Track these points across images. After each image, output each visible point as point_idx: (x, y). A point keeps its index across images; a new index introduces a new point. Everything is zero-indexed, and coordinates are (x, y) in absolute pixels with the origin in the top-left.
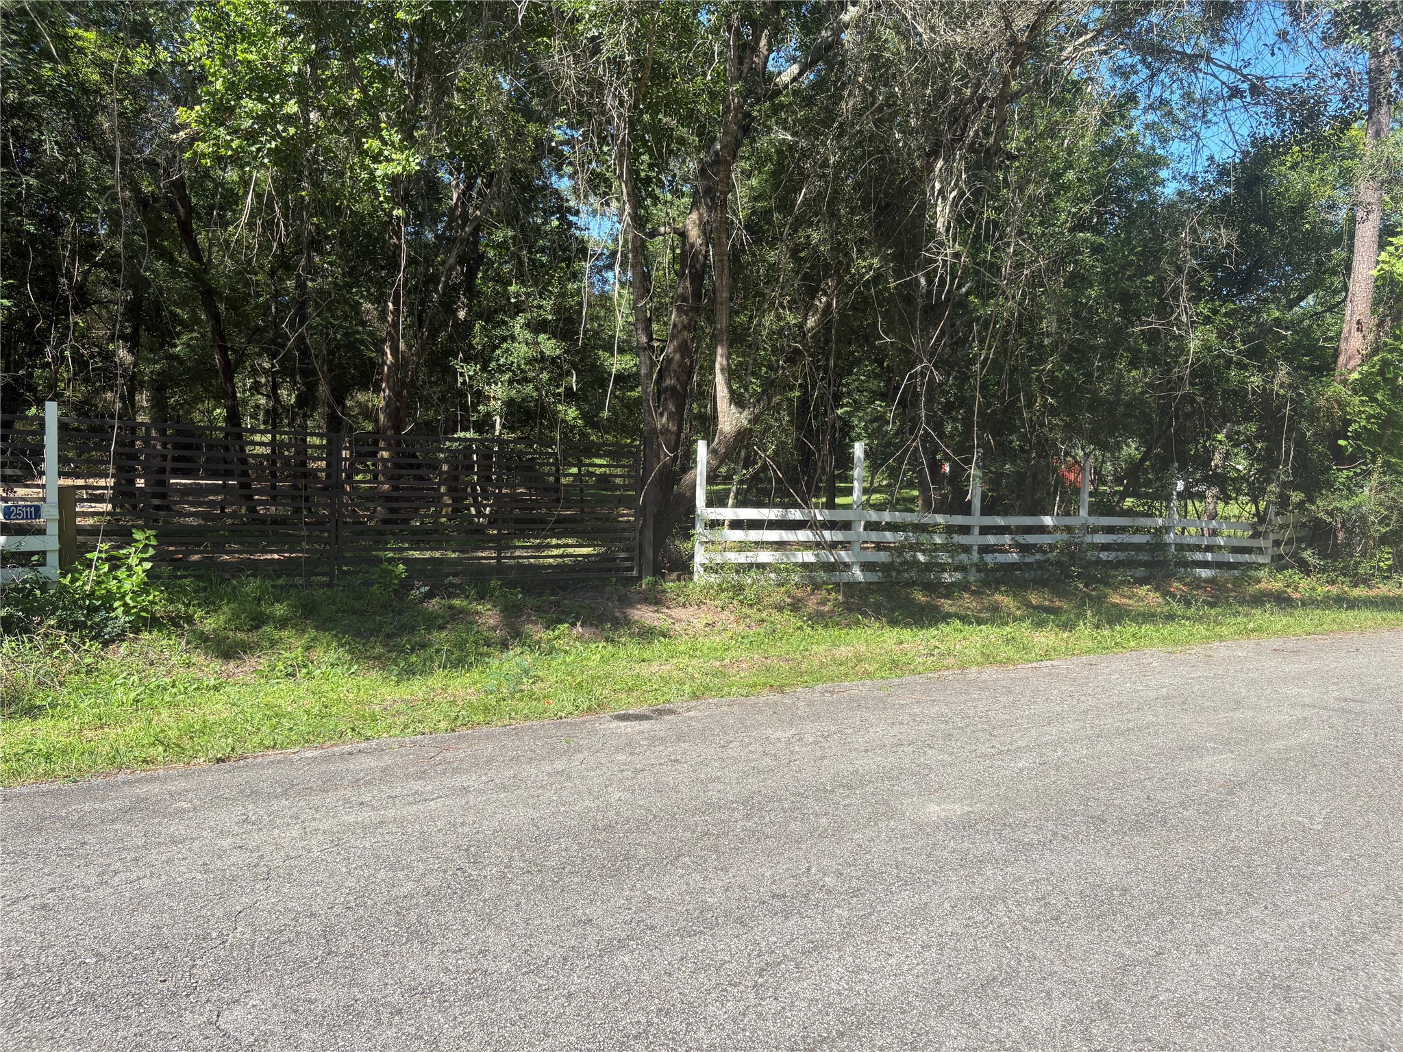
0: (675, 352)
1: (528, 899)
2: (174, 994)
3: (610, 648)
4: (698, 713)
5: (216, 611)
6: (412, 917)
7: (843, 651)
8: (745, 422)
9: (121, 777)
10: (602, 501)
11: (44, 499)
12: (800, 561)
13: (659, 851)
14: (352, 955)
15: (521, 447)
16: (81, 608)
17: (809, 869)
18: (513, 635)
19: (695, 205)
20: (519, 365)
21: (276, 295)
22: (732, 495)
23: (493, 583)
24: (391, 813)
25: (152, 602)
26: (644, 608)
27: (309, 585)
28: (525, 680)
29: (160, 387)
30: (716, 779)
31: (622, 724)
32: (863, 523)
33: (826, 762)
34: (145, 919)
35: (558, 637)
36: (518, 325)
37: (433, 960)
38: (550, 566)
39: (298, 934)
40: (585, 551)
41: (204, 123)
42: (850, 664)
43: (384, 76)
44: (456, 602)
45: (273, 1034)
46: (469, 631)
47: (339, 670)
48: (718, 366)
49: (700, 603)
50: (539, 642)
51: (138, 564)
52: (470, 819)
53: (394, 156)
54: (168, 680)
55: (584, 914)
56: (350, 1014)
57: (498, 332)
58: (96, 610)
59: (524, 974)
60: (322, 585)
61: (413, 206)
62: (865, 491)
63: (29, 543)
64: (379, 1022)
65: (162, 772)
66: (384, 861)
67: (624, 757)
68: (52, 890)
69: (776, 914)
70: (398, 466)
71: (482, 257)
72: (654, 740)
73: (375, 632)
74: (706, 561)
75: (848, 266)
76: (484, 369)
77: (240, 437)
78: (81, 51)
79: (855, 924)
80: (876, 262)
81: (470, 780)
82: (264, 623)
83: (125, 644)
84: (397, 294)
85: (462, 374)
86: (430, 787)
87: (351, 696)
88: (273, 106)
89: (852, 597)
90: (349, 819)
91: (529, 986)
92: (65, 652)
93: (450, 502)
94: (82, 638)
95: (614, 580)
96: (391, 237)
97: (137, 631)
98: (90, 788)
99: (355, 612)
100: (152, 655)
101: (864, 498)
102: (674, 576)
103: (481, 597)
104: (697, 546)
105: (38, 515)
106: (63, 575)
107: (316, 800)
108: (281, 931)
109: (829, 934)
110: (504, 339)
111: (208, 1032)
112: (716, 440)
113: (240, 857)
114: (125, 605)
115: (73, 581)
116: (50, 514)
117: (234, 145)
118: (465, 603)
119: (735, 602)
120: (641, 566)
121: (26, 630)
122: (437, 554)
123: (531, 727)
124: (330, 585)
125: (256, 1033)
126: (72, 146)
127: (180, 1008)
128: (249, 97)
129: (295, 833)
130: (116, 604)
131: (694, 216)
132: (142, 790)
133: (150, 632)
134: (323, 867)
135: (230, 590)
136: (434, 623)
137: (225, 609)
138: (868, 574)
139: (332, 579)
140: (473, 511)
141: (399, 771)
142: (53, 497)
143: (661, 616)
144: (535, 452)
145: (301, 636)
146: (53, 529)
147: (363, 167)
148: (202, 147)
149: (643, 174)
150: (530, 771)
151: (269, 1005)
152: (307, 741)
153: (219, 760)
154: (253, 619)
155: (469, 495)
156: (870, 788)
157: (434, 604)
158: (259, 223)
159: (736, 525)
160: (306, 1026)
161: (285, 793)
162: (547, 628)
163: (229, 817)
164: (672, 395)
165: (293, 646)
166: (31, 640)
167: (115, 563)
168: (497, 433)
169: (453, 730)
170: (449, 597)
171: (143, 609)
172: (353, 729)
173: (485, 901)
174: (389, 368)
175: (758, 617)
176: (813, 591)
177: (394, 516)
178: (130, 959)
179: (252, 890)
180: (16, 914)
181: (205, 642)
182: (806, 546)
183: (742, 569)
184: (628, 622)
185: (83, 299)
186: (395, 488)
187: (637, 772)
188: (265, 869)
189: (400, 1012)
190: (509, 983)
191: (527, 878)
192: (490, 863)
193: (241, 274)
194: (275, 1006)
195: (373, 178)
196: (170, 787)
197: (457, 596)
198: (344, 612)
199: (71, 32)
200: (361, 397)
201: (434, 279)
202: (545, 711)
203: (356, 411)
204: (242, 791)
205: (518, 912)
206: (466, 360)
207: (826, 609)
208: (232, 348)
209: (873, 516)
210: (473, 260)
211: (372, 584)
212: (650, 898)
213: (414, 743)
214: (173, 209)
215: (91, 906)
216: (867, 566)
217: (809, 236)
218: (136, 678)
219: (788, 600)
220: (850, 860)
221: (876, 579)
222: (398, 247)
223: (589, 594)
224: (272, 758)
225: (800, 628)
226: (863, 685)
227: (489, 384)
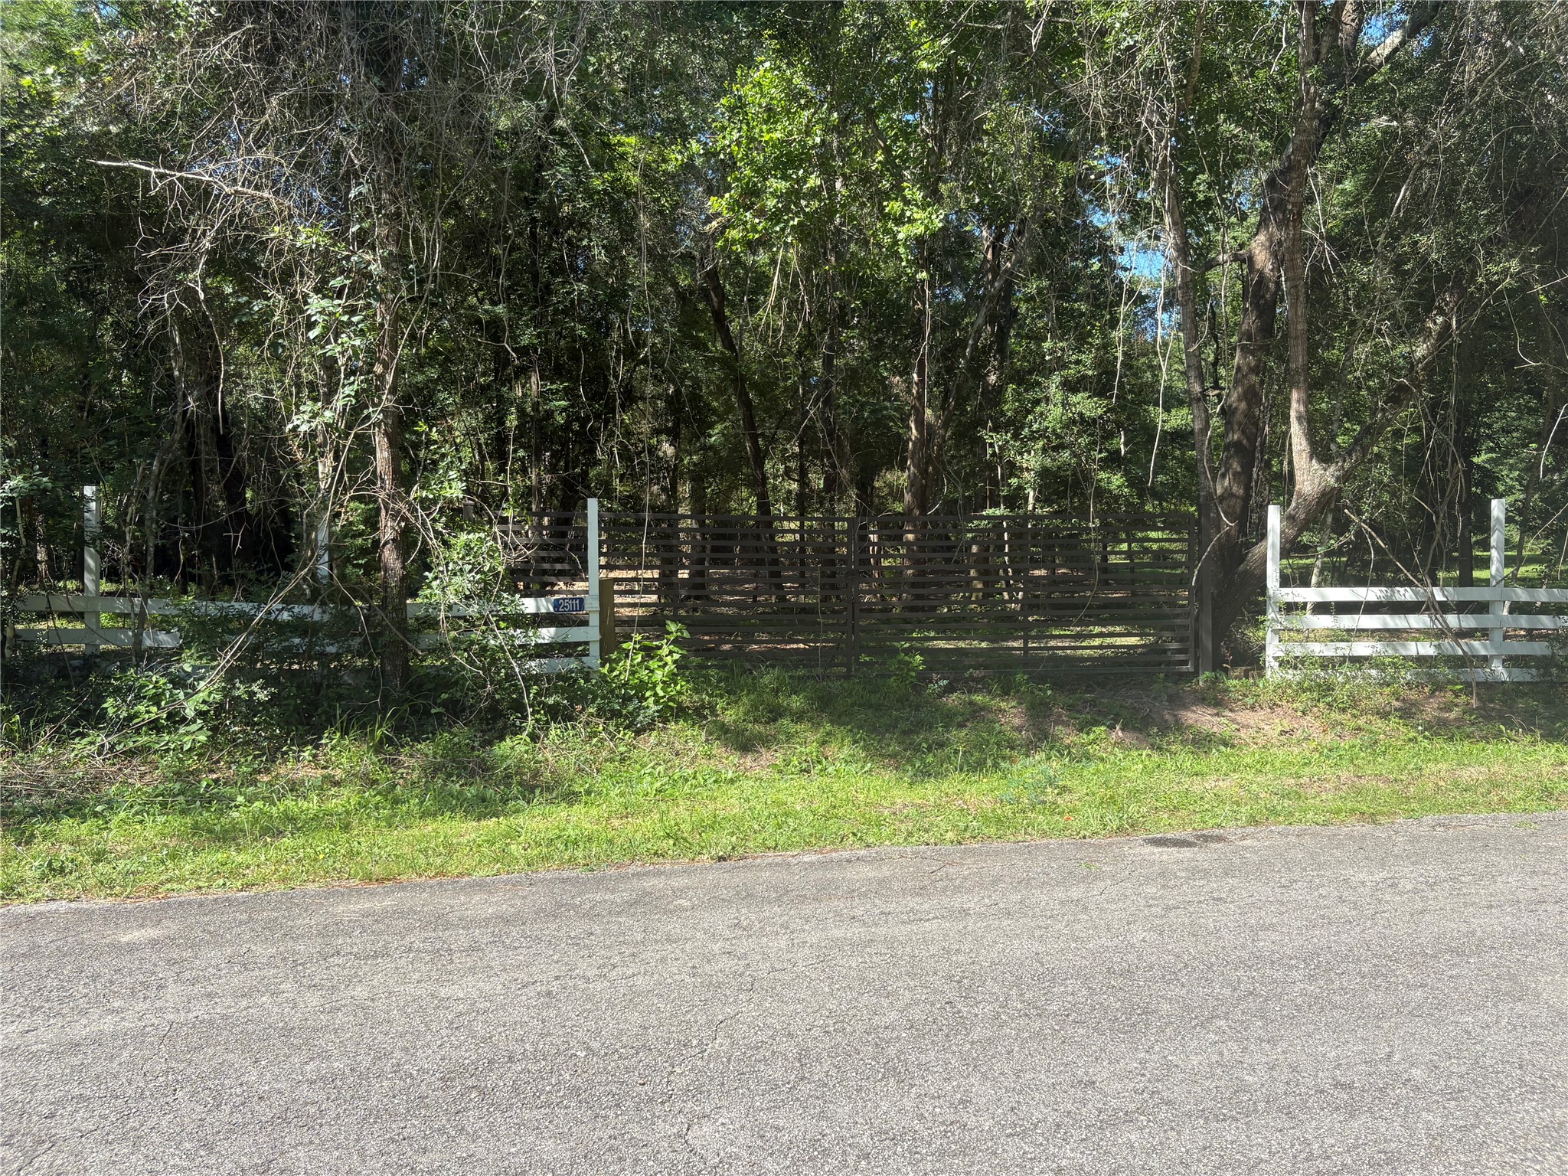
0: (1239, 400)
1: (1022, 1047)
2: (651, 1099)
3: (1156, 757)
4: (1257, 843)
5: (736, 702)
6: (891, 1051)
7: (1470, 773)
8: (1332, 481)
9: (632, 869)
10: (1158, 580)
11: (587, 592)
12: (1413, 653)
13: (1187, 1008)
14: (825, 1085)
15: (1057, 522)
16: (618, 697)
17: (1390, 1056)
18: (1040, 737)
19: (1263, 223)
20: (1054, 430)
21: (805, 377)
22: (1316, 571)
23: (1019, 677)
24: (882, 931)
25: (680, 693)
26: (1200, 710)
27: (825, 677)
28: (1049, 790)
29: (698, 477)
30: (1272, 927)
31: (1156, 850)
32: (1507, 604)
33: (1428, 918)
34: (635, 1017)
35: (1094, 742)
36: (1053, 385)
37: (908, 1103)
38: (1090, 658)
39: (773, 1053)
40: (1133, 641)
41: (733, 210)
42: (1480, 790)
43: (906, 132)
44: (978, 698)
45: (738, 1158)
46: (990, 731)
47: (853, 768)
48: (1293, 414)
49: (1273, 706)
50: (1068, 747)
51: (669, 654)
52: (966, 947)
53: (916, 216)
54: (690, 771)
55: (1086, 1074)
56: (816, 1150)
57: (1030, 395)
58: (630, 699)
59: (1008, 1136)
60: (839, 677)
61: (939, 267)
62: (1508, 562)
63: (575, 634)
64: (844, 1164)
65: (668, 867)
66: (869, 984)
67: (1154, 890)
68: (557, 978)
69: (1337, 1109)
70: (922, 549)
71: (1015, 312)
72: (1194, 872)
73: (891, 727)
74: (1280, 654)
75: (1474, 274)
76: (1016, 437)
77: (770, 525)
78: (623, 157)
79: (1450, 1136)
80: (1514, 265)
81: (970, 902)
82: (781, 716)
83: (655, 733)
84: (922, 362)
85: (992, 445)
86: (926, 906)
87: (861, 797)
88: (797, 181)
89: (1492, 701)
90: (838, 933)
91: (1012, 1152)
92: (601, 741)
93: (980, 586)
94: (617, 726)
95: (1162, 675)
96: (915, 303)
97: (665, 721)
98: (604, 877)
99: (871, 706)
100: (678, 746)
101: (1508, 571)
102: (1239, 671)
103: (1005, 693)
104: (1269, 635)
105: (582, 608)
106: (603, 665)
107: (807, 909)
108: (758, 1048)
109: (1409, 1144)
110: (1037, 402)
111: (677, 1146)
112: (1293, 504)
113: (728, 964)
114: (656, 694)
115: (611, 670)
116: (592, 604)
117: (760, 228)
118: (987, 699)
119: (1321, 705)
120: (1197, 659)
121: (571, 718)
122: (962, 644)
123: (1047, 846)
124: (847, 677)
125: (722, 1154)
126: (617, 249)
127: (653, 1116)
128: (775, 177)
129: (783, 944)
130: (648, 694)
131: (1262, 237)
132: (649, 883)
133: (676, 722)
134: (806, 984)
135: (750, 681)
136: (950, 719)
137: (745, 699)
138: (1515, 670)
139: (849, 670)
140: (1006, 595)
141: (896, 885)
142: (595, 590)
143: (1223, 720)
144: (1074, 527)
145: (817, 730)
146: (594, 620)
147: (886, 231)
148: (734, 234)
149: (1201, 196)
150: (1039, 896)
151: (738, 1125)
152: (807, 843)
153: (721, 859)
154: (771, 712)
155: (1002, 578)
156: (1492, 957)
157: (953, 700)
158: (784, 303)
159: (1322, 608)
160: (771, 1155)
161: (778, 899)
162: (1081, 730)
163: (721, 920)
164: (1236, 453)
165: (807, 741)
166: (573, 728)
167: (649, 652)
168: (1030, 508)
169: (960, 843)
170: (970, 692)
171: (671, 699)
172: (854, 834)
173: (973, 1043)
174: (914, 444)
175: (1352, 724)
176: (1433, 692)
177: (920, 603)
178: (616, 1057)
179: (735, 1001)
180: (524, 998)
181: (725, 733)
182: (1425, 634)
183: (1326, 663)
184: (1179, 727)
185: (630, 396)
186: (922, 573)
187: (1169, 909)
188: (749, 979)
189: (867, 1156)
190: (990, 1144)
191: (1023, 1021)
192: (983, 1000)
193: (771, 358)
194: (743, 1127)
195: (895, 242)
196: (675, 883)
197: (977, 691)
198: (860, 705)
199: (614, 140)
200: (890, 477)
201: (963, 343)
202: (1065, 829)
203: (886, 491)
204: (738, 894)
205: (1008, 1060)
206: (996, 429)
207: (1452, 715)
208: (762, 435)
209: (1522, 595)
210: (1005, 318)
211: (890, 676)
212: (1170, 1066)
213: (916, 854)
214: (707, 298)
215: (589, 998)
216: (1511, 661)
217: (1416, 243)
218: (661, 768)
219: (1397, 704)
220: (1452, 1051)
221: (1528, 678)
222: (922, 312)
223: (1133, 692)
224: (770, 860)
225: (1413, 740)
226: (1494, 819)
227: (1021, 454)
